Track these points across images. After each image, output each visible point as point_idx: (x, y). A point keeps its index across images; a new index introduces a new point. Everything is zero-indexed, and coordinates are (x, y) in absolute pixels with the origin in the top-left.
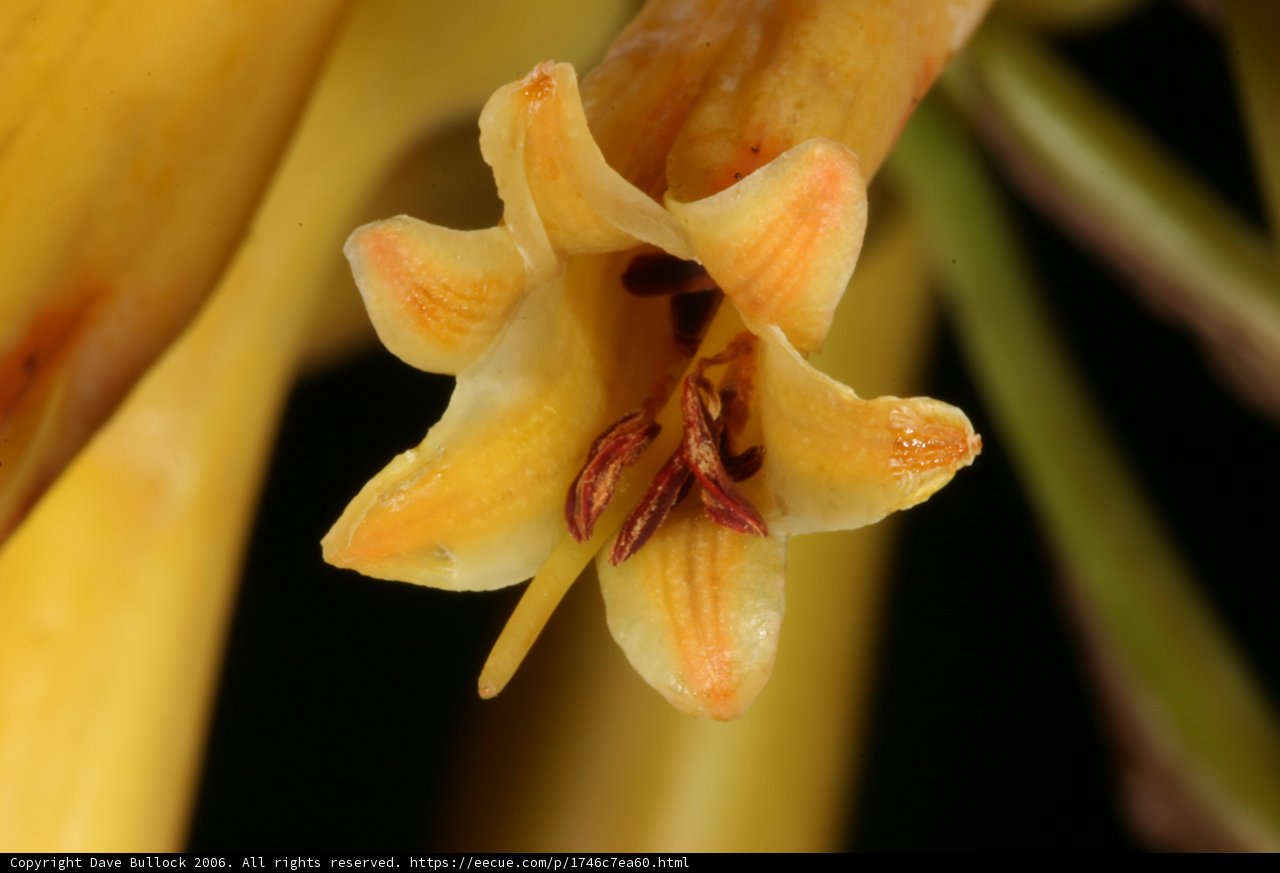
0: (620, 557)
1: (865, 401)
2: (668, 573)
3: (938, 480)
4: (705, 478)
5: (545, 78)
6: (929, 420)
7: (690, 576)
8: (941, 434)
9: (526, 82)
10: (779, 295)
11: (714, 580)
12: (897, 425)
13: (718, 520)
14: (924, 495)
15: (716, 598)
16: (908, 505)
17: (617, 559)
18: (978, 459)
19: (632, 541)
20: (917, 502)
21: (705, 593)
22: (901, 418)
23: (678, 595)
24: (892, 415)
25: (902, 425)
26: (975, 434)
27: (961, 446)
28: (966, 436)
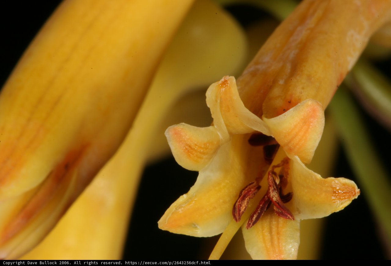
0: (249, 226)
1: (324, 179)
2: (264, 231)
3: (347, 203)
4: (275, 202)
5: (226, 81)
6: (344, 185)
7: (271, 232)
8: (348, 189)
9: (220, 82)
10: (298, 147)
11: (278, 233)
12: (334, 186)
13: (279, 215)
14: (343, 207)
15: (279, 239)
16: (337, 210)
17: (248, 227)
18: (359, 196)
19: (253, 222)
20: (340, 210)
21: (275, 238)
22: (335, 184)
23: (267, 238)
24: (333, 183)
25: (336, 186)
26: (358, 189)
27: (354, 192)
28: (355, 189)
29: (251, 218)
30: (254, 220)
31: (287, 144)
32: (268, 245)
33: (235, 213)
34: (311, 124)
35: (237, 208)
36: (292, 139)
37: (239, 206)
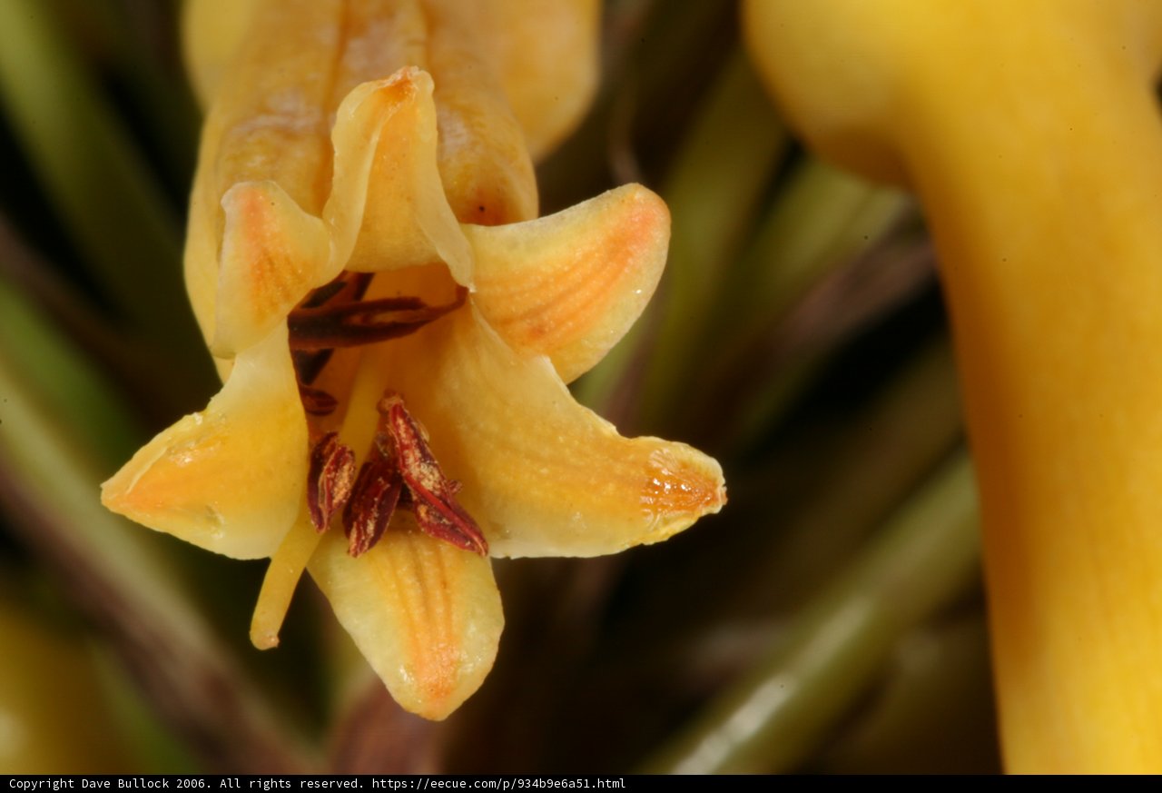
0: (361, 549)
1: (625, 439)
2: (399, 572)
3: (680, 523)
5: (407, 82)
6: (685, 465)
7: (420, 579)
8: (693, 480)
9: (386, 82)
10: (570, 324)
11: (445, 584)
12: (655, 465)
14: (666, 534)
16: (650, 542)
17: (358, 550)
18: (724, 508)
19: (367, 538)
20: (658, 540)
21: (437, 594)
22: (660, 459)
23: (413, 593)
24: (652, 455)
25: (660, 466)
26: (724, 485)
27: (709, 494)
28: (715, 485)
29: (362, 528)
30: (372, 535)
31: (536, 312)
32: (417, 614)
33: (317, 501)
34: (630, 261)
35: (325, 488)
36: (562, 297)
37: (331, 483)
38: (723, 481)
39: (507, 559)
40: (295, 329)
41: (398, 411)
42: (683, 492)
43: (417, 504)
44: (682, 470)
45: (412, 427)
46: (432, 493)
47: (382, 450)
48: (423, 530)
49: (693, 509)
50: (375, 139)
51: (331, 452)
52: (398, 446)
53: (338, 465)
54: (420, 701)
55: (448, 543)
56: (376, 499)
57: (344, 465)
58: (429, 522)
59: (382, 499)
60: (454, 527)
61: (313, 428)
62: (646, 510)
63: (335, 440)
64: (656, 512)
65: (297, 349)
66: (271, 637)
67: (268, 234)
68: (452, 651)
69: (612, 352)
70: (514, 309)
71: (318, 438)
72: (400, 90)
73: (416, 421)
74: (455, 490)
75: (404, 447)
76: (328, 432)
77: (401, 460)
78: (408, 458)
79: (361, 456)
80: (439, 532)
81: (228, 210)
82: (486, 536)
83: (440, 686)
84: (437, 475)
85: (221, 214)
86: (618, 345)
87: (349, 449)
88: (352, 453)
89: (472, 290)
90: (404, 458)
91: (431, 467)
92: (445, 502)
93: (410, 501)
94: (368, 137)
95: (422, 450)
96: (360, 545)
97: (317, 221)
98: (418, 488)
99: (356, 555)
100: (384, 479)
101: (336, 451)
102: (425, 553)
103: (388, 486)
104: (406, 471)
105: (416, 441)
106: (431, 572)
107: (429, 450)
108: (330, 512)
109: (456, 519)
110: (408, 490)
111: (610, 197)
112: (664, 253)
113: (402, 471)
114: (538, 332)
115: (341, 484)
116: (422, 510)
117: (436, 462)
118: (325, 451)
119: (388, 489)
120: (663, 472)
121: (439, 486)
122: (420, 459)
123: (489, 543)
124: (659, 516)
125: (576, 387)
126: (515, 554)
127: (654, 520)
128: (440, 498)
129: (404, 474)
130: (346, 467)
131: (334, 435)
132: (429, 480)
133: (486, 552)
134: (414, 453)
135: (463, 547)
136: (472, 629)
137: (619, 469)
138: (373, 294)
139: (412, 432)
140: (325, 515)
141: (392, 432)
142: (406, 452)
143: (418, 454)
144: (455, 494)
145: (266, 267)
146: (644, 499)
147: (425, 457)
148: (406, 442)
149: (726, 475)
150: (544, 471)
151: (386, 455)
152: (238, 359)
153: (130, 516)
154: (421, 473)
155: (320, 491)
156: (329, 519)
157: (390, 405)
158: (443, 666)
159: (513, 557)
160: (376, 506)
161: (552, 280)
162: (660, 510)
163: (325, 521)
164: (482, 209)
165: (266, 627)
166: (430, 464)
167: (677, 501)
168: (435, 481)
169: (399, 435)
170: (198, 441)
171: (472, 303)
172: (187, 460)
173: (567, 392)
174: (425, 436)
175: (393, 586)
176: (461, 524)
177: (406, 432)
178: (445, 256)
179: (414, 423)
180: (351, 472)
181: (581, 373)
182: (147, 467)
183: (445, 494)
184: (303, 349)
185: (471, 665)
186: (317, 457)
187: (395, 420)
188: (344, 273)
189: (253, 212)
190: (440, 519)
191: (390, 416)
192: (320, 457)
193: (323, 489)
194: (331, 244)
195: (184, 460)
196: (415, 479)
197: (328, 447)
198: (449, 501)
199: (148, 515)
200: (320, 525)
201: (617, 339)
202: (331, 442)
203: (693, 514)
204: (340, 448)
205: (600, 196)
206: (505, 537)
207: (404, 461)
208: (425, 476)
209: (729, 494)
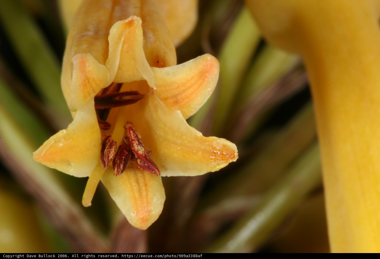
1: (205, 138)
2: (131, 181)
3: (223, 165)
5: (133, 21)
6: (224, 146)
7: (138, 183)
8: (227, 151)
9: (126, 21)
10: (187, 100)
11: (146, 185)
12: (215, 146)
14: (219, 168)
15: (147, 190)
16: (213, 171)
17: (117, 174)
18: (237, 160)
20: (216, 170)
21: (143, 189)
22: (216, 144)
23: (135, 188)
24: (214, 143)
25: (216, 146)
26: (237, 152)
27: (233, 155)
28: (234, 152)
29: (118, 167)
30: (122, 169)
31: (175, 96)
32: (137, 195)
33: (104, 158)
34: (206, 79)
35: (107, 154)
36: (184, 91)
37: (108, 153)
38: (237, 151)
39: (166, 177)
40: (97, 101)
41: (131, 128)
42: (224, 154)
43: (137, 159)
44: (224, 148)
45: (135, 134)
46: (142, 155)
47: (125, 141)
48: (139, 167)
49: (227, 160)
50: (122, 39)
51: (109, 142)
52: (130, 140)
53: (111, 146)
54: (138, 223)
55: (147, 172)
56: (123, 157)
57: (113, 146)
58: (141, 165)
59: (125, 157)
60: (149, 166)
61: (103, 134)
62: (212, 161)
63: (110, 139)
64: (215, 161)
65: (98, 108)
66: (89, 203)
67: (87, 71)
68: (148, 207)
69: (201, 109)
70: (168, 95)
71: (105, 137)
72: (131, 23)
73: (137, 132)
74: (149, 154)
75: (133, 140)
76: (108, 135)
77: (132, 145)
78: (134, 144)
79: (119, 143)
80: (144, 168)
81: (74, 63)
82: (160, 169)
83: (145, 218)
84: (143, 149)
85: (72, 64)
86: (203, 107)
87: (114, 141)
88: (116, 142)
89: (155, 89)
90: (133, 144)
91: (142, 147)
92: (146, 158)
93: (135, 158)
94: (120, 39)
95: (139, 141)
96: (118, 172)
97: (104, 66)
98: (137, 153)
99: (117, 175)
100: (126, 151)
101: (110, 142)
102: (140, 175)
103: (127, 153)
104: (133, 148)
105: (137, 138)
106: (141, 181)
107: (141, 141)
108: (108, 162)
109: (150, 164)
110: (134, 154)
111: (200, 58)
112: (217, 77)
113: (132, 148)
114: (176, 102)
115: (112, 153)
116: (139, 161)
117: (143, 145)
118: (107, 142)
119: (127, 154)
120: (217, 148)
121: (144, 153)
122: (138, 144)
123: (160, 172)
124: (216, 163)
125: (189, 121)
126: (169, 175)
127: (215, 164)
128: (144, 157)
129: (133, 149)
130: (114, 147)
131: (110, 136)
132: (141, 151)
133: (160, 174)
134: (136, 142)
135: (152, 173)
136: (155, 200)
137: (203, 147)
138: (123, 90)
139: (135, 135)
140: (106, 163)
141: (129, 135)
142: (133, 142)
143: (137, 143)
144: (149, 155)
145: (86, 82)
146: (211, 157)
147: (140, 144)
148: (133, 139)
149: (238, 149)
150: (179, 148)
151: (127, 143)
152: (78, 112)
153: (42, 163)
154: (138, 149)
155: (105, 155)
156: (107, 164)
157: (128, 126)
158: (145, 212)
159: (168, 176)
160: (123, 160)
161: (181, 85)
162: (216, 160)
163: (106, 165)
164: (158, 62)
165: (87, 200)
166: (141, 146)
167: (222, 158)
168: (143, 151)
169: (131, 136)
170: (65, 138)
171: (155, 93)
172: (61, 145)
173: (186, 122)
174: (140, 137)
175: (129, 186)
176: (151, 166)
177: (133, 135)
178: (146, 78)
179: (136, 133)
180: (115, 149)
181: (191, 116)
182: (48, 147)
183: (146, 155)
184: (100, 108)
185: (155, 212)
186: (104, 143)
187: (130, 131)
188: (113, 83)
189: (83, 63)
190: (144, 164)
191: (128, 130)
192: (105, 144)
193: (106, 154)
194: (108, 74)
195: (60, 145)
196: (136, 151)
197: (108, 141)
198: (147, 158)
199: (48, 163)
200: (105, 166)
201: (202, 105)
202: (109, 139)
203: (227, 162)
204: (112, 141)
205: (196, 58)
206: (166, 169)
207: (133, 145)
208: (140, 150)
209: (239, 155)
